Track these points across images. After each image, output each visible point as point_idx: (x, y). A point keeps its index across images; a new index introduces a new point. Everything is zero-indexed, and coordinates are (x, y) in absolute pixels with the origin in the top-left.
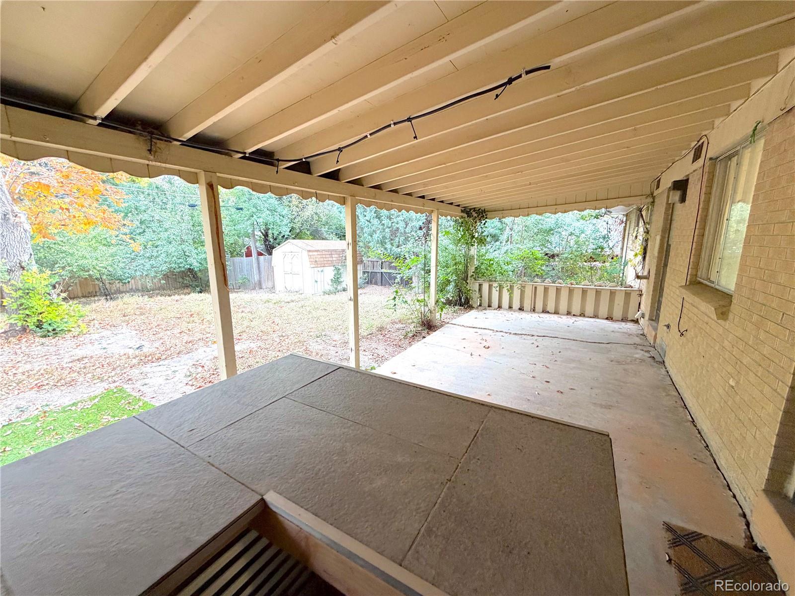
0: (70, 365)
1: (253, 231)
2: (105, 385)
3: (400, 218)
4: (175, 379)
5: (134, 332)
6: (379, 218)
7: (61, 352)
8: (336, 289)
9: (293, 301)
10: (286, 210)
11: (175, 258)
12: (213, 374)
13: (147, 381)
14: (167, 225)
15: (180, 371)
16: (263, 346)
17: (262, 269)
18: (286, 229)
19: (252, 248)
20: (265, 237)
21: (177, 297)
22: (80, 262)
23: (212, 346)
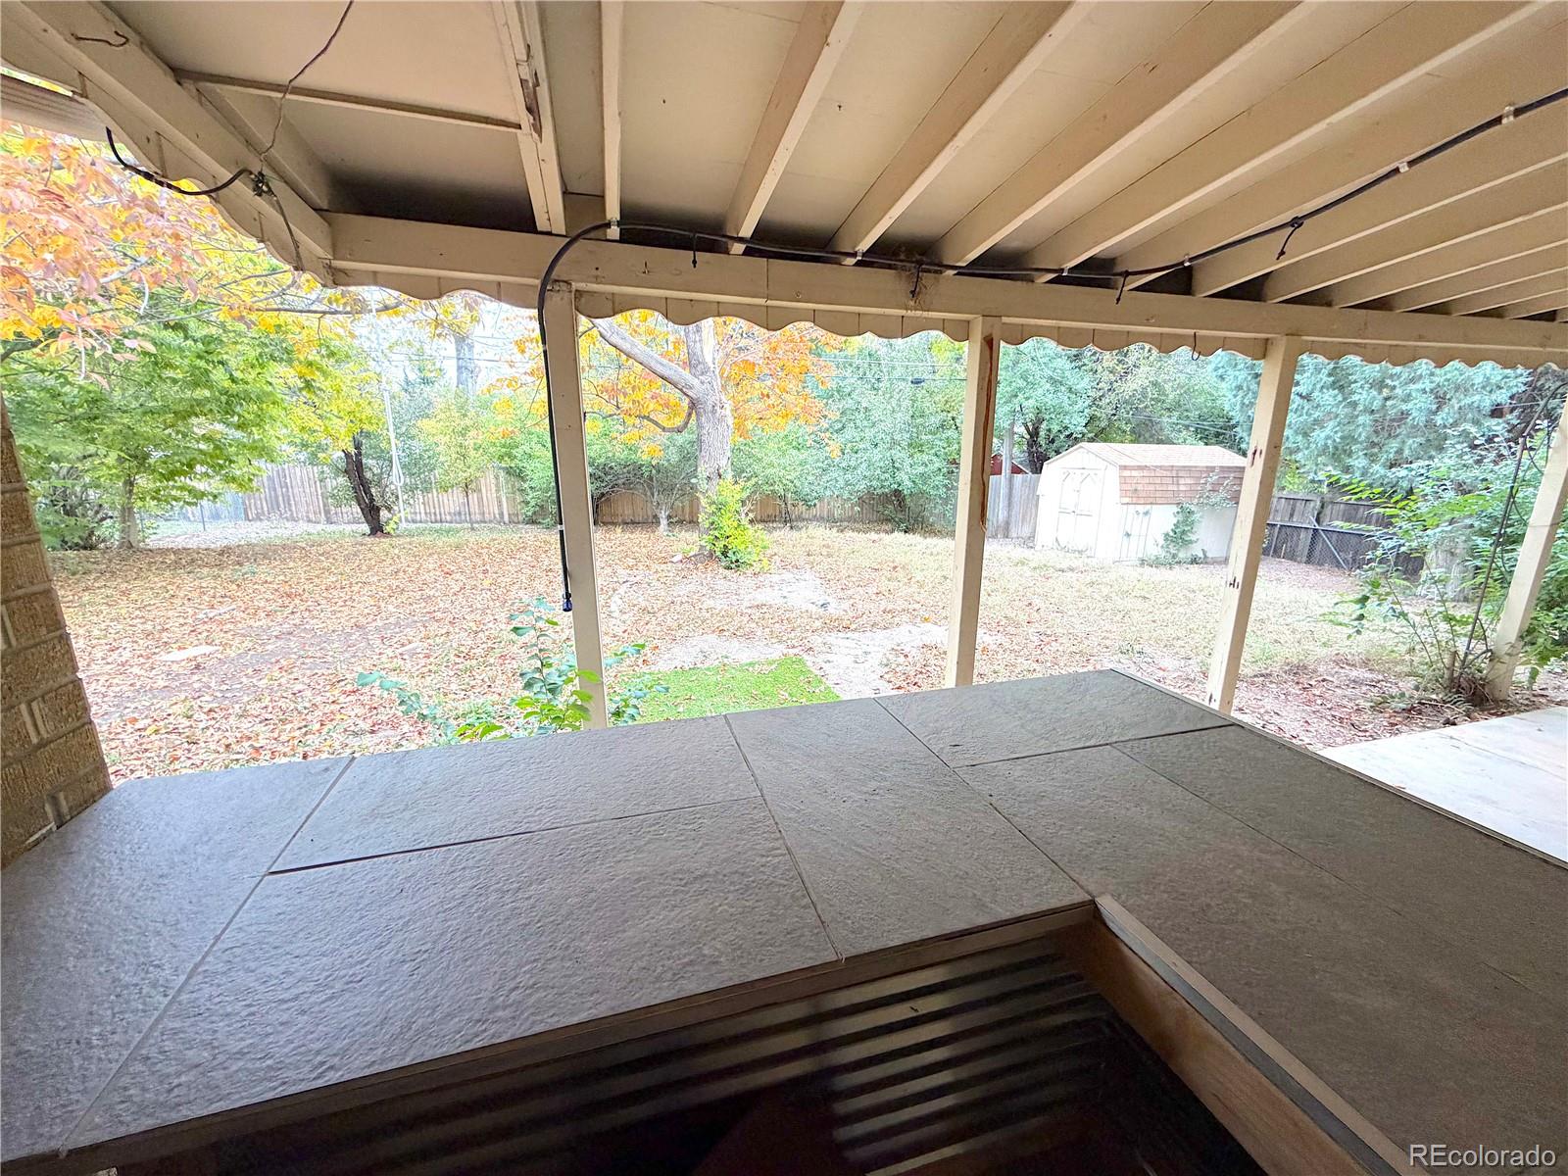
0: (749, 611)
1: (1012, 425)
2: (782, 647)
3: (1419, 386)
4: (867, 665)
5: (819, 581)
6: (1341, 388)
7: (741, 591)
8: (1174, 556)
9: (1072, 570)
10: (1086, 380)
11: (878, 472)
12: (921, 673)
13: (829, 657)
14: (876, 415)
15: (873, 654)
16: (1007, 645)
17: (1016, 499)
18: (1079, 420)
19: (1004, 458)
20: (1031, 437)
21: (873, 536)
22: (768, 471)
23: (922, 625)
